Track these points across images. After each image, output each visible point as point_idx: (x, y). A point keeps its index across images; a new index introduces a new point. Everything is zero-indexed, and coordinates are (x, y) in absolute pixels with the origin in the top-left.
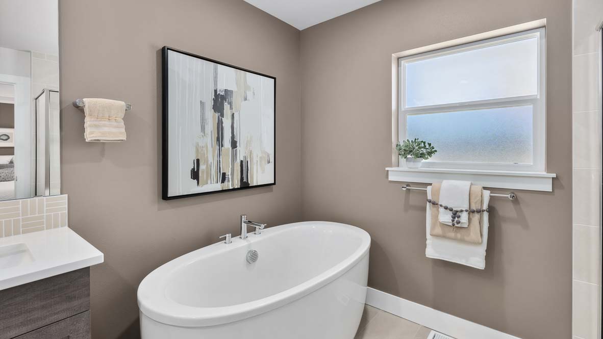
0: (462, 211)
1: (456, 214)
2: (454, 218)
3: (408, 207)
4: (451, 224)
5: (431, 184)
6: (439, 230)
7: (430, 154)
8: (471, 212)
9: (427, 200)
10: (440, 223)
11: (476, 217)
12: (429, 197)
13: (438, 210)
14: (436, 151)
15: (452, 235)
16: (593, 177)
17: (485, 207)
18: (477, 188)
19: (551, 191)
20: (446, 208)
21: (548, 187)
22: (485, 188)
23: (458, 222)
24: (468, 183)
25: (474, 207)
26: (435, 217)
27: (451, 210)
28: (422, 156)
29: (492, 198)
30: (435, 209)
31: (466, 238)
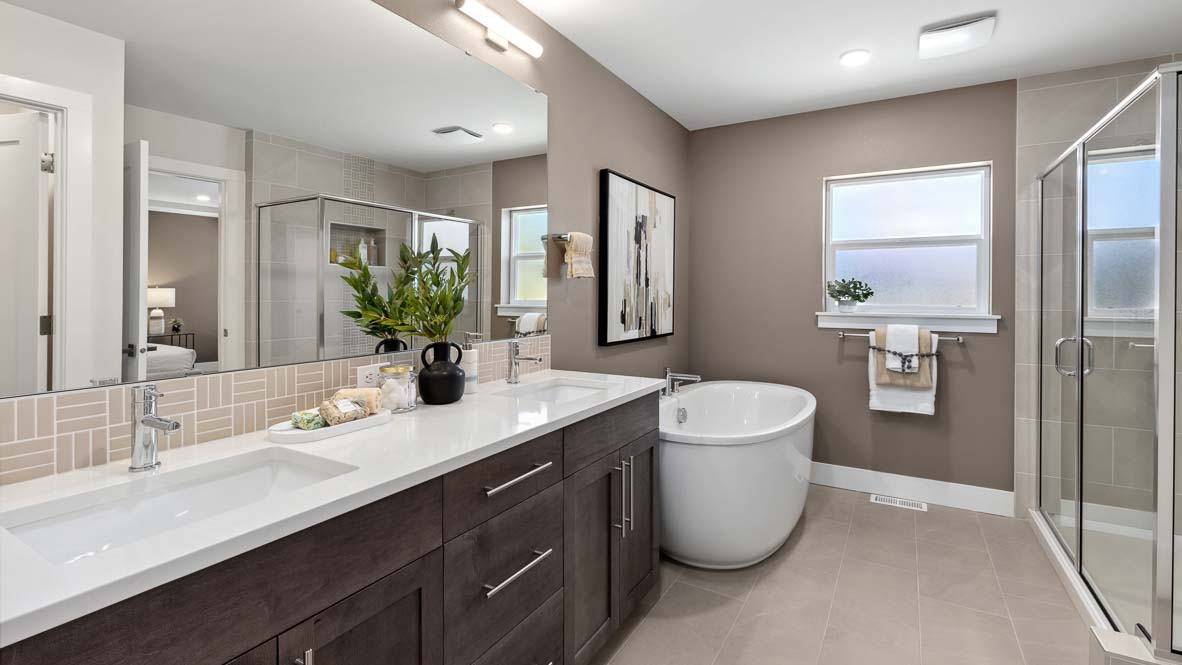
0: (912, 355)
1: (905, 359)
2: (904, 363)
3: (842, 358)
4: (900, 371)
5: (874, 330)
6: (886, 379)
7: (866, 296)
8: (921, 356)
9: (870, 347)
10: (888, 369)
11: (927, 360)
12: (873, 343)
13: (885, 358)
14: (872, 293)
15: (901, 381)
16: (1033, 318)
17: (934, 351)
18: (926, 331)
19: (995, 332)
20: (895, 353)
21: (993, 329)
22: (932, 332)
23: (909, 367)
24: (916, 327)
25: (924, 351)
26: (882, 365)
27: (900, 355)
28: (857, 298)
29: (940, 341)
30: (880, 356)
31: (917, 384)
